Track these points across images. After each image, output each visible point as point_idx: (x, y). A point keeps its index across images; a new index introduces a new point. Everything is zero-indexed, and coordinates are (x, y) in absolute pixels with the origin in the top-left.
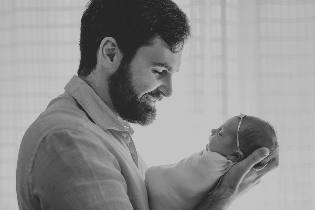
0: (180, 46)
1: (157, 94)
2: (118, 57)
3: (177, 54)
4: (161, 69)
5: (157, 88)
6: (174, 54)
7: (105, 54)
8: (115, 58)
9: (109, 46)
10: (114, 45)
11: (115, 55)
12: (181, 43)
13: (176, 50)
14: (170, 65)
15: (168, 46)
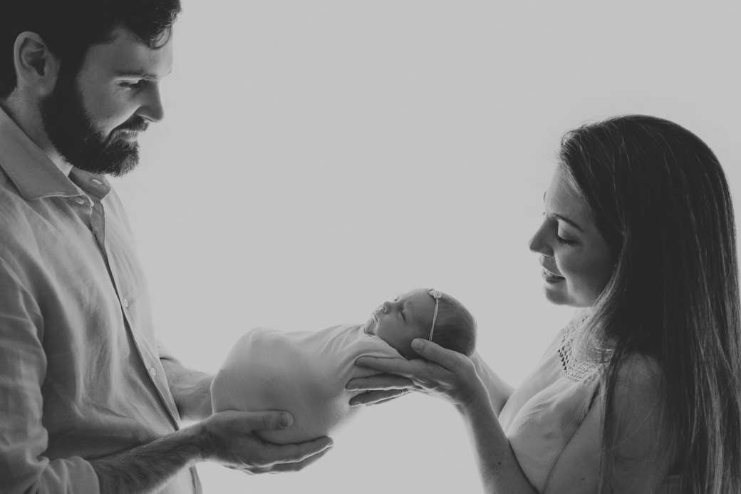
0: (164, 37)
1: (136, 123)
2: (51, 67)
3: (162, 50)
4: (135, 80)
5: (135, 114)
6: (154, 52)
7: (25, 62)
8: (46, 69)
9: (31, 49)
10: (38, 45)
11: (46, 64)
12: (166, 30)
13: (159, 44)
14: (151, 71)
15: (140, 39)
